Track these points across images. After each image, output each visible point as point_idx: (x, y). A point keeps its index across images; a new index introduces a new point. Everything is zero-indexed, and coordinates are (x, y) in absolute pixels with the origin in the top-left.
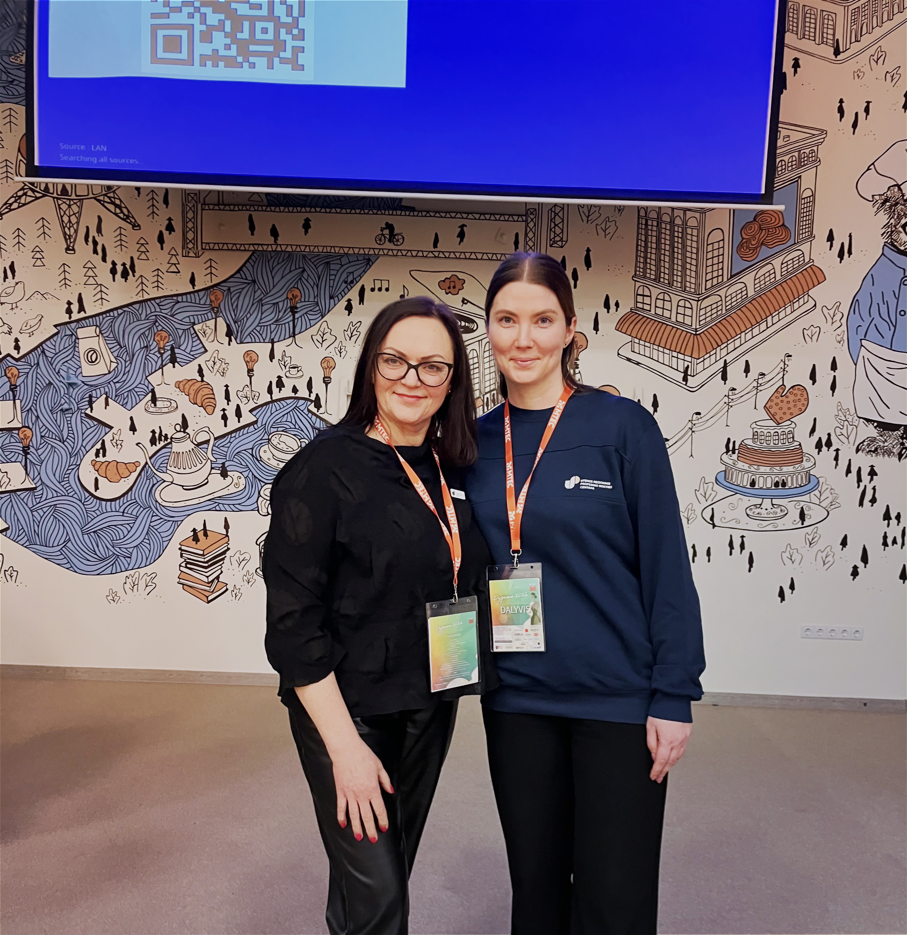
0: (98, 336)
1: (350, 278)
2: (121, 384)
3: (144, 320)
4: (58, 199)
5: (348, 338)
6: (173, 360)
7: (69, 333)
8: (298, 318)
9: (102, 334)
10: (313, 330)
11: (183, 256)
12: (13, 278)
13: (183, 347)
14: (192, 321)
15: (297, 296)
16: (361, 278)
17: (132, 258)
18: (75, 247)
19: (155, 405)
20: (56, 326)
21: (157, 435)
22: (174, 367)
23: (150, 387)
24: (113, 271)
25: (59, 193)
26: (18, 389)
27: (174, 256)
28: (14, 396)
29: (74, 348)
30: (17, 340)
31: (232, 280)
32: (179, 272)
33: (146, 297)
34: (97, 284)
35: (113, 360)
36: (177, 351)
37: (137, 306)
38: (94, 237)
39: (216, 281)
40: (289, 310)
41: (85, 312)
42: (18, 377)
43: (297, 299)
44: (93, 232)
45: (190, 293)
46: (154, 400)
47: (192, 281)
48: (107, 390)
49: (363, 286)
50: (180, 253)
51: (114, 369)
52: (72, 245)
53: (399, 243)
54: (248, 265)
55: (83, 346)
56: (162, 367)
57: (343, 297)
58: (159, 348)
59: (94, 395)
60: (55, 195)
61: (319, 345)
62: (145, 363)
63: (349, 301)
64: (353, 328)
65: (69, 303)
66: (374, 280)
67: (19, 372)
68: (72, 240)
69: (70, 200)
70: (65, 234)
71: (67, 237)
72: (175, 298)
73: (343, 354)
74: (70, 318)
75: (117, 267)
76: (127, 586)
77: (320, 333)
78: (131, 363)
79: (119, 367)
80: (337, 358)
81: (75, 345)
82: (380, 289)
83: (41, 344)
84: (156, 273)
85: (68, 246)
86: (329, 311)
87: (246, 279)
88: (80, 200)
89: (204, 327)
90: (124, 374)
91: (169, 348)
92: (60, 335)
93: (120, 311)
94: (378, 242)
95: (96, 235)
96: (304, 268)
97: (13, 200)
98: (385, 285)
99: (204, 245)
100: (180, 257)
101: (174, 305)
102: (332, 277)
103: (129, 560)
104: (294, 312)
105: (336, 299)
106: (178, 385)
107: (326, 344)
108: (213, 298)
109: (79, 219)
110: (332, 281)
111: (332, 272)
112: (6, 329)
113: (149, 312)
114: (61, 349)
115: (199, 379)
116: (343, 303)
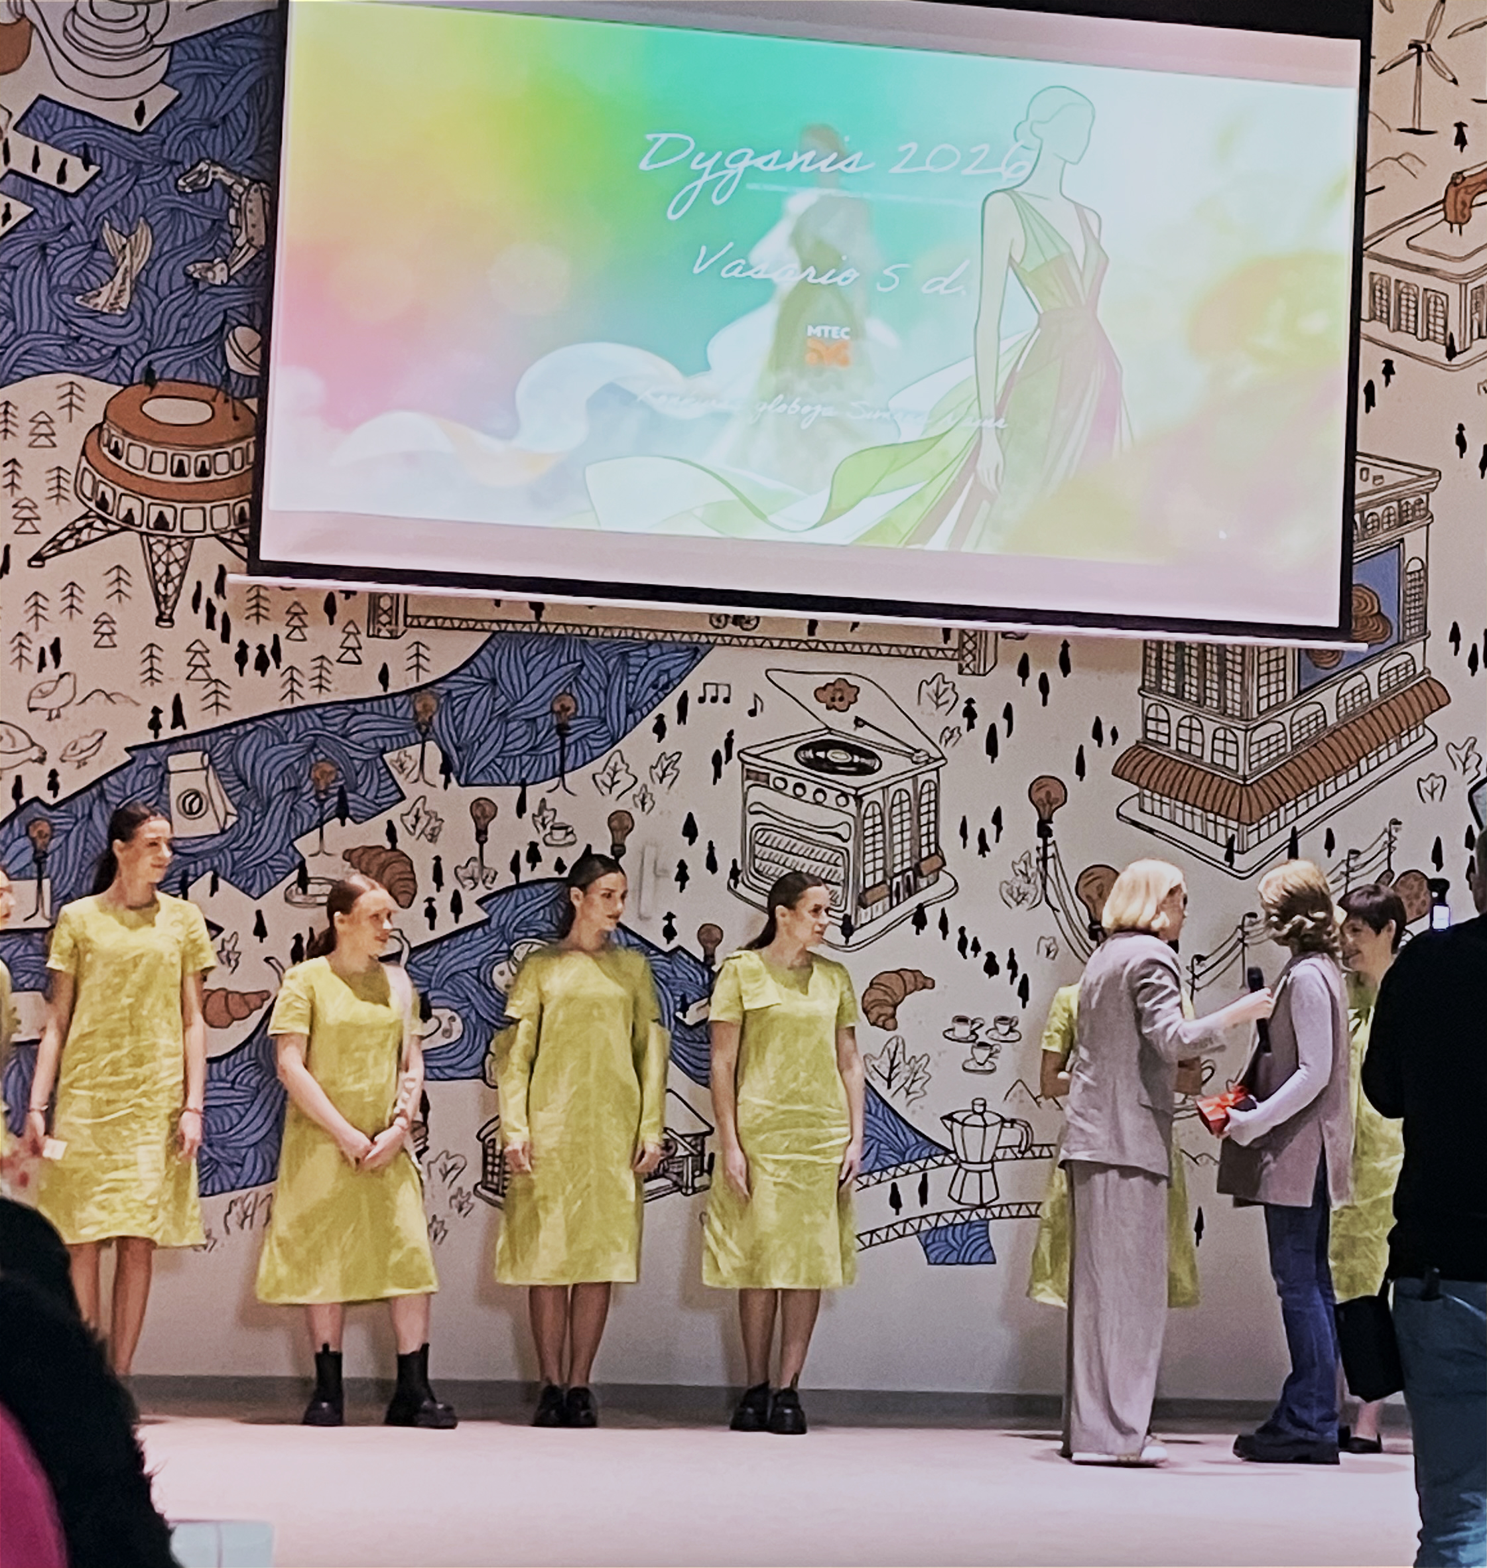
0: (206, 768)
1: (664, 679)
2: (241, 853)
3: (294, 742)
4: (149, 535)
5: (657, 781)
6: (342, 813)
7: (151, 761)
8: (570, 745)
9: (214, 766)
10: (597, 765)
11: (369, 636)
12: (57, 665)
13: (362, 792)
14: (381, 746)
15: (568, 709)
16: (682, 680)
17: (276, 637)
18: (174, 617)
19: (305, 892)
20: (128, 750)
22: (343, 824)
23: (297, 861)
24: (241, 658)
25: (151, 525)
26: (49, 859)
27: (352, 637)
28: (40, 872)
29: (161, 789)
30: (53, 774)
31: (454, 678)
32: (360, 662)
33: (299, 703)
34: (209, 679)
35: (232, 809)
36: (350, 796)
37: (280, 719)
38: (209, 601)
39: (426, 678)
40: (554, 731)
41: (185, 728)
42: (52, 838)
43: (569, 713)
44: (208, 592)
45: (378, 698)
46: (303, 881)
47: (384, 677)
48: (216, 863)
49: (685, 693)
50: (364, 634)
51: (231, 827)
52: (168, 612)
53: (749, 627)
54: (484, 653)
55: (177, 786)
56: (321, 824)
57: (650, 711)
58: (318, 792)
59: (192, 871)
60: (144, 529)
61: (605, 790)
62: (289, 817)
63: (660, 717)
64: (665, 764)
65: (156, 711)
66: (705, 684)
67: (53, 830)
68: (170, 604)
69: (170, 537)
70: (156, 593)
71: (161, 599)
72: (351, 706)
73: (647, 807)
74: (156, 736)
75: (249, 651)
76: (232, 1219)
77: (608, 770)
78: (264, 816)
79: (242, 823)
80: (636, 814)
81: (163, 782)
82: (714, 700)
83: (98, 781)
84: (318, 663)
85: (161, 613)
86: (625, 734)
87: (480, 677)
88: (188, 538)
89: (402, 756)
90: (250, 836)
91: (335, 791)
92: (134, 766)
93: (250, 727)
94: (716, 623)
95: (213, 597)
96: (582, 660)
97: (66, 534)
98: (723, 693)
99: (409, 620)
100: (363, 637)
101: (348, 719)
102: (631, 678)
103: (238, 1169)
104: (563, 737)
105: (638, 714)
106: (348, 855)
107: (618, 789)
108: (419, 707)
109: (184, 568)
110: (631, 685)
111: (631, 670)
113: (301, 729)
114: (135, 789)
115: (388, 846)
116: (650, 721)
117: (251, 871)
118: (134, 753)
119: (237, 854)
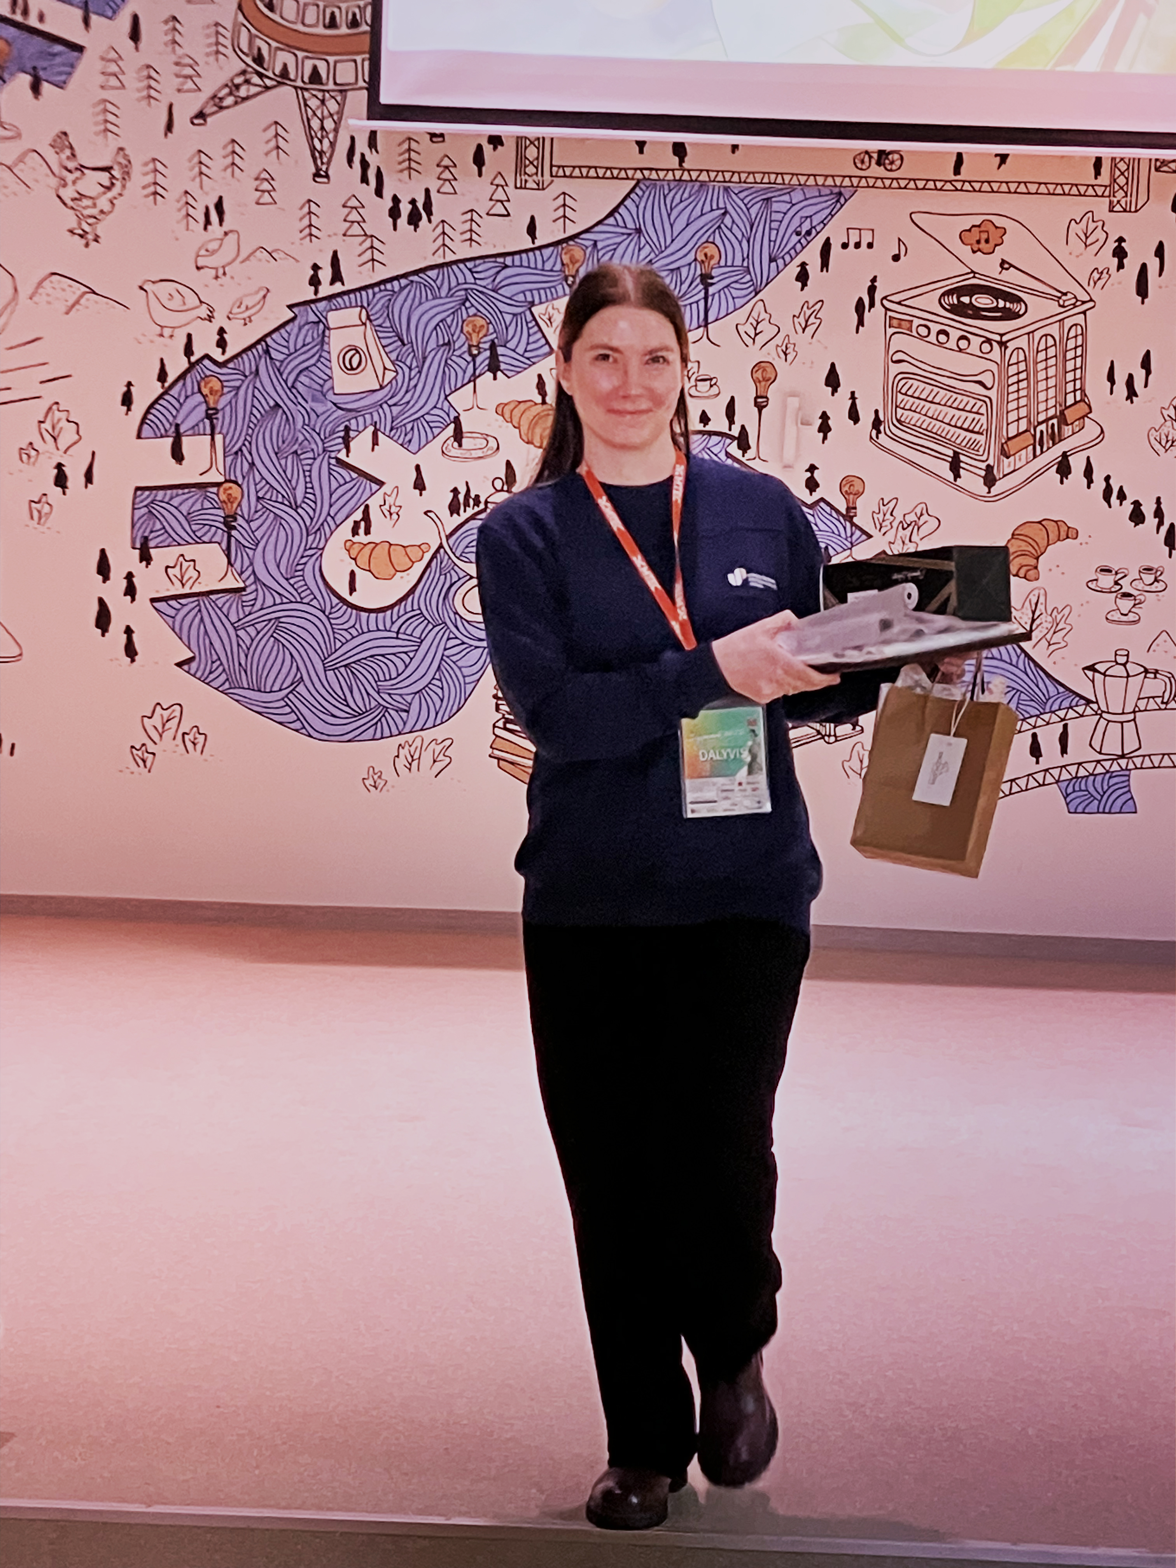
0: (364, 324)
1: (806, 227)
2: (400, 408)
3: (447, 297)
4: (302, 89)
5: (800, 330)
6: (494, 367)
7: (312, 318)
8: (713, 295)
9: (371, 321)
10: (740, 316)
11: (516, 188)
12: (221, 225)
13: (511, 345)
14: (529, 299)
15: (712, 257)
16: (825, 225)
17: (427, 191)
18: (330, 173)
19: (460, 445)
20: (290, 307)
21: (461, 497)
22: (495, 378)
23: (453, 414)
24: (394, 213)
25: (306, 79)
26: (220, 415)
27: (500, 188)
28: (213, 428)
29: (322, 345)
30: (221, 331)
31: (600, 228)
32: (508, 215)
33: (450, 257)
34: (365, 235)
35: (389, 365)
36: (500, 350)
37: (433, 273)
38: (363, 155)
39: (572, 230)
40: (698, 280)
41: (343, 284)
42: (222, 394)
43: (712, 262)
44: (362, 146)
45: (526, 251)
46: (458, 436)
47: (532, 230)
48: (376, 418)
49: (828, 239)
50: (511, 184)
51: (390, 382)
52: (324, 168)
53: (894, 167)
54: (628, 203)
55: (337, 342)
56: (474, 378)
57: (792, 259)
58: (470, 346)
59: (353, 426)
60: (299, 83)
61: (749, 341)
62: (444, 372)
63: (803, 265)
64: (808, 312)
65: (316, 267)
66: (848, 229)
67: (223, 387)
68: (325, 160)
69: (323, 91)
70: (313, 149)
71: (317, 154)
72: (501, 260)
73: (790, 358)
74: (316, 292)
75: (401, 206)
76: (401, 762)
77: (751, 320)
78: (420, 372)
79: (400, 378)
80: (779, 363)
81: (323, 340)
82: (858, 245)
83: (263, 339)
84: (469, 216)
85: (318, 169)
86: (767, 284)
87: (626, 227)
88: (341, 91)
89: (550, 309)
90: (407, 392)
91: (487, 346)
92: (297, 322)
93: (404, 282)
94: (859, 165)
95: (367, 151)
96: (726, 208)
97: (226, 90)
98: (866, 238)
99: (555, 169)
100: (510, 189)
101: (498, 273)
102: (775, 225)
103: (404, 715)
104: (707, 287)
105: (780, 262)
106: (500, 409)
107: (761, 340)
108: (566, 259)
109: (337, 124)
110: (774, 233)
111: (775, 216)
112: (203, 312)
113: (453, 283)
114: (298, 347)
115: (539, 399)
116: (793, 269)
117: (409, 427)
118: (296, 310)
119: (396, 410)
